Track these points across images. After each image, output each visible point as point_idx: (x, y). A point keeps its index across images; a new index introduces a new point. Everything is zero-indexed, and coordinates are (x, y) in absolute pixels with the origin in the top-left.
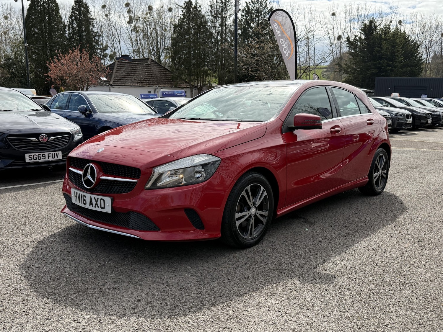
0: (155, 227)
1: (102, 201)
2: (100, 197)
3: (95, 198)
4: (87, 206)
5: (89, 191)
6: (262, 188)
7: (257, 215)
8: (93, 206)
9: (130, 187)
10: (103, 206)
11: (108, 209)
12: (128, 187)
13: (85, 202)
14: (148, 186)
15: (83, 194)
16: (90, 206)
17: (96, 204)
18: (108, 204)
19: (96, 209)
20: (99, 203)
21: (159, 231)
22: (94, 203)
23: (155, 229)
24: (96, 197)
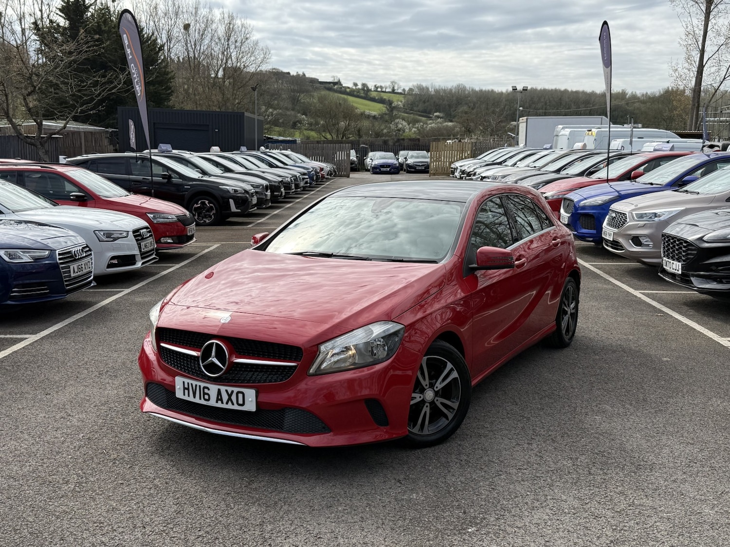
0: (324, 428)
1: (240, 396)
2: (236, 390)
3: (227, 391)
4: (213, 403)
5: (214, 381)
6: (449, 366)
7: (436, 402)
8: (222, 403)
9: (285, 373)
10: (241, 402)
11: (250, 406)
12: (281, 374)
13: (206, 397)
14: (311, 371)
15: (203, 385)
16: (217, 402)
17: (230, 399)
18: (250, 399)
19: (229, 406)
20: (234, 398)
21: (330, 432)
22: (225, 397)
23: (323, 430)
24: (230, 389)
